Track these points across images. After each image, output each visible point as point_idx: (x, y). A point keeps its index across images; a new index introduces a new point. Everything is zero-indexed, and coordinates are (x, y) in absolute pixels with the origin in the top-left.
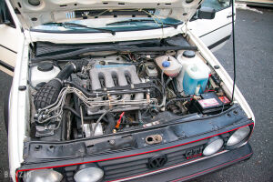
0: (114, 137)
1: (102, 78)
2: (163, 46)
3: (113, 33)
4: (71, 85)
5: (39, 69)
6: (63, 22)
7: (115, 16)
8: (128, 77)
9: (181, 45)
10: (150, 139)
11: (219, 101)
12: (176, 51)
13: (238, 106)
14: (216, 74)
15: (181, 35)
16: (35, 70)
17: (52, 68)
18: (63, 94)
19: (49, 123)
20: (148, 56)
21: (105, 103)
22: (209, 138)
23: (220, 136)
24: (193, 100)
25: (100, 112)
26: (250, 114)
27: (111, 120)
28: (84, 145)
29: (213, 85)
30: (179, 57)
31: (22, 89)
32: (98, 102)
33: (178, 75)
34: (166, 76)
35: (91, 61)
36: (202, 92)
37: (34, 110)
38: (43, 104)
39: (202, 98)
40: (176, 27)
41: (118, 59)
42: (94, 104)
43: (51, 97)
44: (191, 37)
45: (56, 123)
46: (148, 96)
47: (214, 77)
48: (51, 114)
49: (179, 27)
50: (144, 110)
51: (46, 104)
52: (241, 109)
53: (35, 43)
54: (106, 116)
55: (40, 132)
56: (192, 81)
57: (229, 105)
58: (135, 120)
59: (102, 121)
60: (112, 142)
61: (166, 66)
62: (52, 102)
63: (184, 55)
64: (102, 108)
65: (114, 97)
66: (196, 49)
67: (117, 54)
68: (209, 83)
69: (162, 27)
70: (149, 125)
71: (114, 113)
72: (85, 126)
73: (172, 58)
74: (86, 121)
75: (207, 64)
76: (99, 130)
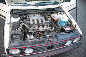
0: (37, 39)
2: (53, 11)
3: (37, 6)
4: (24, 23)
5: (14, 18)
6: (21, 2)
7: (38, 1)
8: (42, 20)
9: (59, 10)
10: (48, 40)
11: (71, 28)
12: (57, 12)
13: (77, 30)
14: (70, 20)
15: (59, 7)
16: (12, 18)
17: (18, 17)
18: (21, 26)
19: (17, 34)
20: (48, 14)
21: (34, 29)
22: (67, 40)
23: (71, 39)
24: (63, 28)
25: (33, 31)
26: (81, 33)
27: (36, 34)
28: (28, 41)
29: (69, 23)
30: (58, 14)
31: (8, 24)
32: (32, 28)
33: (58, 20)
34: (54, 20)
35: (30, 15)
36: (65, 26)
37: (12, 31)
38: (15, 29)
39: (66, 27)
40: (57, 4)
41: (39, 15)
42: (31, 29)
43: (17, 26)
44: (63, 8)
45: (19, 35)
47: (70, 21)
48: (17, 32)
49: (59, 4)
50: (47, 31)
51: (16, 29)
52: (78, 31)
53: (12, 9)
54: (35, 33)
55: (14, 37)
56: (62, 22)
57: (74, 30)
58: (44, 34)
59: (33, 34)
60: (36, 41)
61: (54, 17)
62: (18, 28)
63: (60, 14)
64: (33, 30)
65: (37, 27)
66: (64, 12)
67: (38, 13)
68: (68, 23)
69: (53, 4)
70: (48, 36)
71: (37, 32)
72: (28, 36)
73: (56, 14)
74: (28, 34)
75: (68, 16)
76: (32, 37)
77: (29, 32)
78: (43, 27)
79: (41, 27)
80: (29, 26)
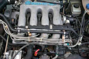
1: (28, 13)
46: (64, 37)
78: (50, 37)
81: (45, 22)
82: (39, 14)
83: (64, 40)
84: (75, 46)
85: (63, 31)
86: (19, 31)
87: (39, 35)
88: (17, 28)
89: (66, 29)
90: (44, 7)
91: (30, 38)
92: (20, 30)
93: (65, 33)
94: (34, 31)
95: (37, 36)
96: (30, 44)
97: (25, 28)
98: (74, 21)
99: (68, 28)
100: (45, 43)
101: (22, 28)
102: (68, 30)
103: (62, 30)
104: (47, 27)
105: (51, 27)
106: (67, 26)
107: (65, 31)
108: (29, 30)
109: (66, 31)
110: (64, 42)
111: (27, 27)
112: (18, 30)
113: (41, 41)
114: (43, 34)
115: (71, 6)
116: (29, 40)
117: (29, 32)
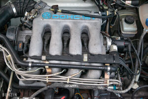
1: (47, 33)
20: (128, 2)
46: (107, 76)
77: (21, 83)
78: (84, 74)
79: (75, 73)
80: (18, 66)
81: (75, 48)
82: (66, 34)
83: (108, 81)
84: (127, 90)
85: (106, 65)
86: (30, 65)
87: (65, 71)
88: (27, 59)
89: (112, 61)
90: (74, 23)
91: (49, 77)
92: (32, 63)
93: (109, 68)
94: (56, 65)
95: (60, 73)
96: (48, 87)
97: (41, 60)
98: (126, 46)
99: (114, 60)
100: (75, 86)
101: (35, 59)
102: (114, 64)
103: (104, 64)
104: (79, 58)
105: (86, 58)
106: (114, 57)
107: (109, 65)
108: (47, 62)
109: (111, 65)
110: (108, 84)
111: (44, 58)
112: (28, 62)
113: (68, 82)
114: (72, 69)
115: (120, 20)
116: (47, 81)
117: (47, 67)
